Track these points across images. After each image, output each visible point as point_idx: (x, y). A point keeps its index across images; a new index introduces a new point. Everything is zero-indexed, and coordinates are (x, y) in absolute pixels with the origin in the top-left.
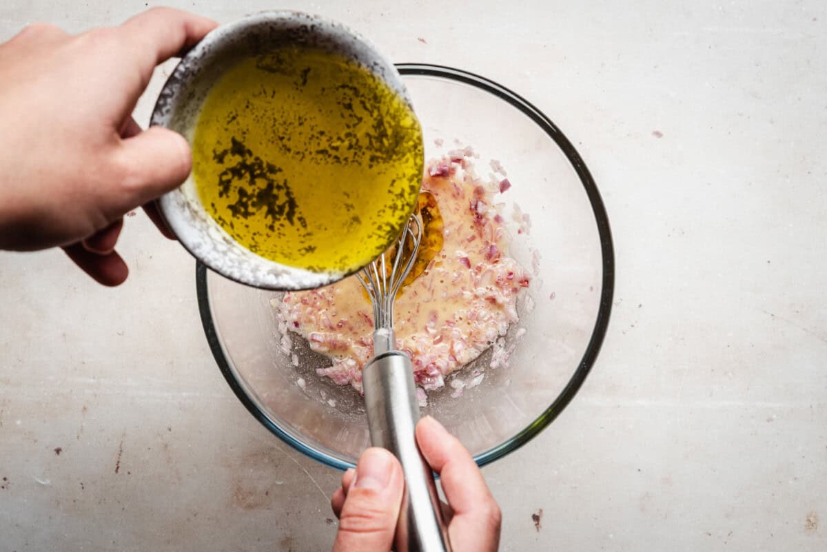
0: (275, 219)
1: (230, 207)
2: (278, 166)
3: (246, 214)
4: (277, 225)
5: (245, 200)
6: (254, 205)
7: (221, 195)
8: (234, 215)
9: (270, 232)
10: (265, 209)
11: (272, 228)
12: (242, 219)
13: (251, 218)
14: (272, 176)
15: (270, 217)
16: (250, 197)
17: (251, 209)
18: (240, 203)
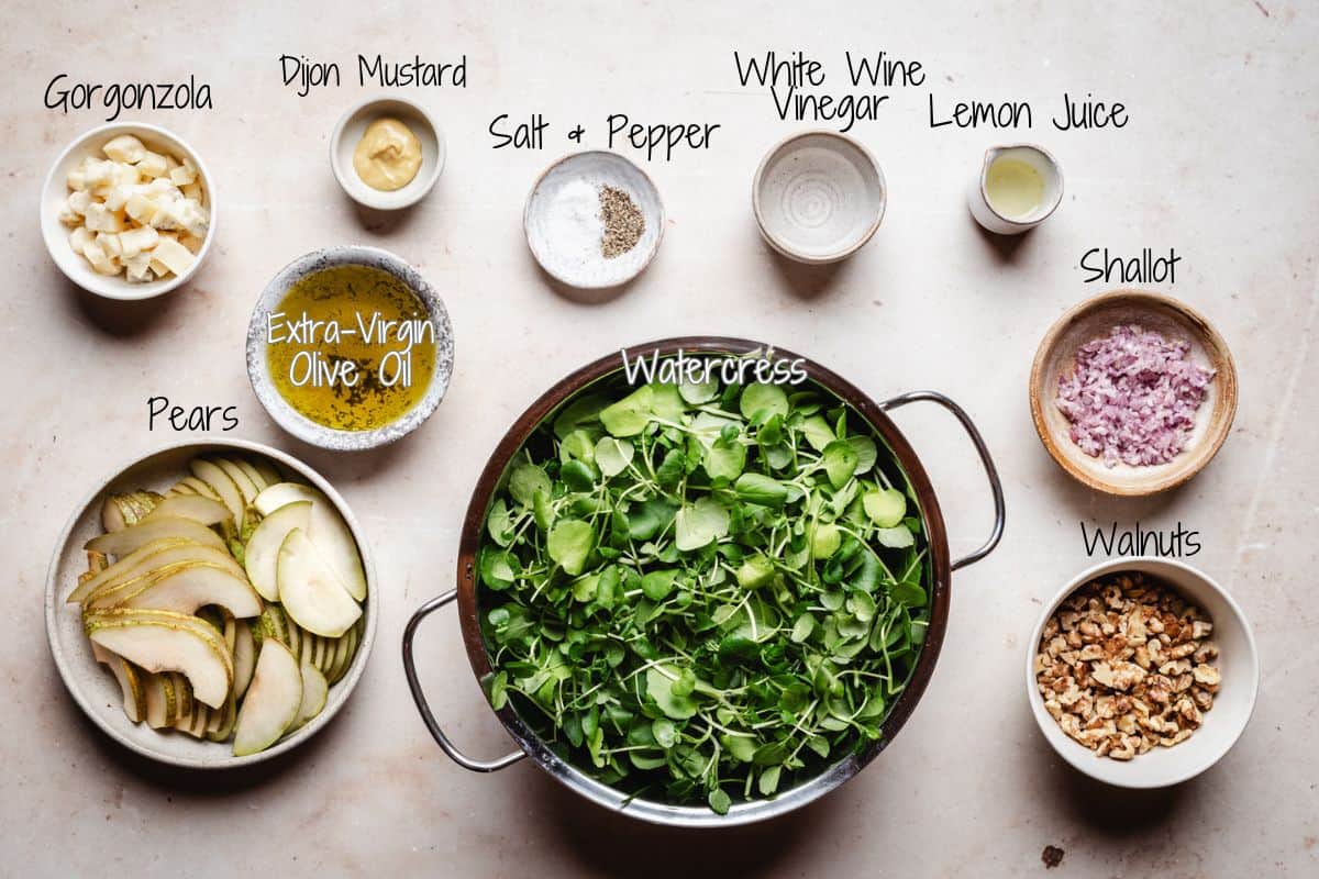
0: (382, 394)
1: (348, 401)
2: (368, 358)
3: (360, 401)
4: (385, 397)
5: (356, 392)
6: (363, 392)
7: (337, 396)
8: (352, 405)
9: (381, 405)
10: (372, 391)
11: (382, 401)
12: (359, 405)
13: (364, 402)
14: (367, 367)
15: (378, 395)
16: (359, 389)
17: (362, 396)
18: (353, 395)
